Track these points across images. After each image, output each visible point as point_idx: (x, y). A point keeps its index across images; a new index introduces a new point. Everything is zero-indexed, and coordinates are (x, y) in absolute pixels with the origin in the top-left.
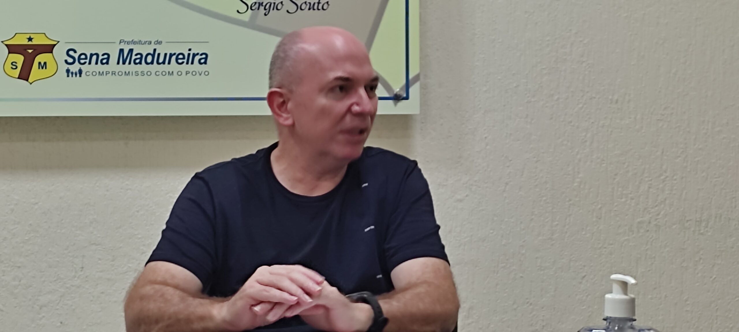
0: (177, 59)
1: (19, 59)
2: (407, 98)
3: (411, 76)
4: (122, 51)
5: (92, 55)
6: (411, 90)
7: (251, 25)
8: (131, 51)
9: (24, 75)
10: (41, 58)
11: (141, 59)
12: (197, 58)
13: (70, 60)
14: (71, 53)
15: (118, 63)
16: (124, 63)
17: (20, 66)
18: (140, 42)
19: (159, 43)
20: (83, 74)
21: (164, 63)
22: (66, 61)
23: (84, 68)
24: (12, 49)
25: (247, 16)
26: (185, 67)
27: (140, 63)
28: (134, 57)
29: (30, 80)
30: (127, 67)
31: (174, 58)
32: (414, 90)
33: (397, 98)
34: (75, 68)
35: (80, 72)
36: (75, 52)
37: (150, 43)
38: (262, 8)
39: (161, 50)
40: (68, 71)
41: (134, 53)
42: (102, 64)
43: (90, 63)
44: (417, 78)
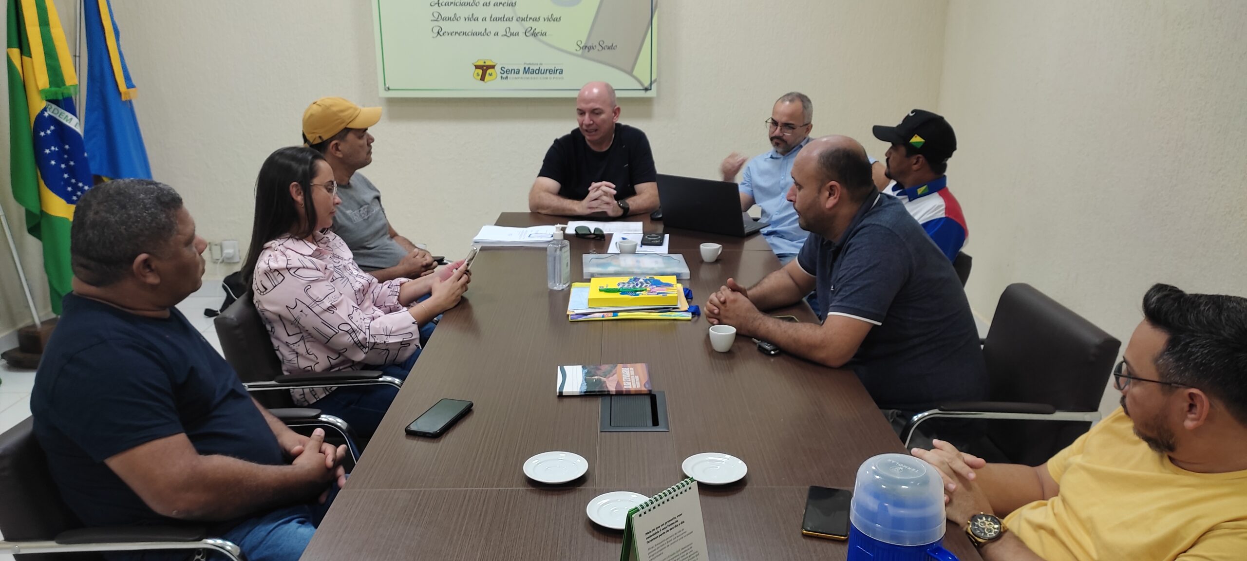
0: (549, 72)
1: (480, 71)
2: (651, 89)
3: (653, 79)
4: (525, 68)
5: (512, 70)
6: (653, 86)
7: (582, 56)
8: (529, 68)
9: (483, 78)
10: (489, 71)
11: (534, 71)
12: (558, 72)
13: (503, 72)
14: (503, 69)
15: (524, 73)
16: (526, 73)
17: (480, 75)
18: (533, 64)
19: (541, 64)
20: (508, 78)
21: (544, 73)
22: (501, 73)
23: (509, 76)
24: (477, 67)
25: (580, 52)
26: (553, 76)
27: (533, 73)
28: (530, 71)
29: (485, 80)
30: (527, 75)
31: (548, 71)
32: (654, 86)
33: (646, 89)
34: (505, 75)
35: (507, 77)
36: (504, 68)
37: (537, 64)
38: (587, 49)
39: (543, 68)
40: (502, 77)
41: (530, 69)
42: (517, 73)
43: (511, 73)
44: (655, 81)
